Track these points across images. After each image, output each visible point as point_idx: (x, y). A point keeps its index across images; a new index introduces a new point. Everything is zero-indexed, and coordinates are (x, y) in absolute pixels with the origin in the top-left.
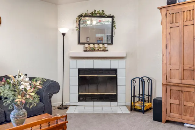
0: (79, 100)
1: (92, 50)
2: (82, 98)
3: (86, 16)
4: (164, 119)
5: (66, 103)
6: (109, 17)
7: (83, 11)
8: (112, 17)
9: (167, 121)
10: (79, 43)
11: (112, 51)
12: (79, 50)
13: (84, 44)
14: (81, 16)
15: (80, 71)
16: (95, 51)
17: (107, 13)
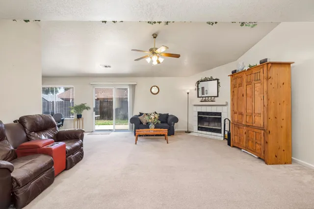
0: (198, 130)
1: (205, 101)
2: (200, 129)
3: (202, 81)
4: (231, 145)
5: (190, 130)
6: (215, 80)
7: (200, 79)
8: (218, 80)
9: (234, 147)
10: (198, 97)
11: (218, 101)
12: (198, 101)
13: (200, 97)
14: (198, 82)
15: (199, 113)
16: (206, 101)
17: (214, 78)
